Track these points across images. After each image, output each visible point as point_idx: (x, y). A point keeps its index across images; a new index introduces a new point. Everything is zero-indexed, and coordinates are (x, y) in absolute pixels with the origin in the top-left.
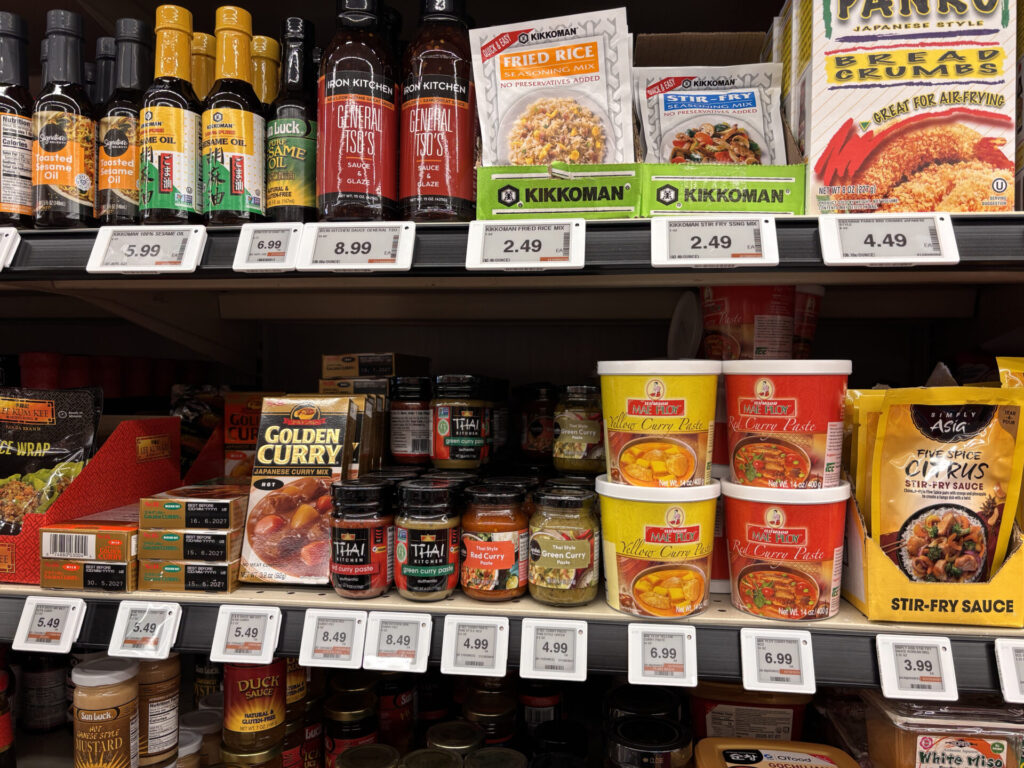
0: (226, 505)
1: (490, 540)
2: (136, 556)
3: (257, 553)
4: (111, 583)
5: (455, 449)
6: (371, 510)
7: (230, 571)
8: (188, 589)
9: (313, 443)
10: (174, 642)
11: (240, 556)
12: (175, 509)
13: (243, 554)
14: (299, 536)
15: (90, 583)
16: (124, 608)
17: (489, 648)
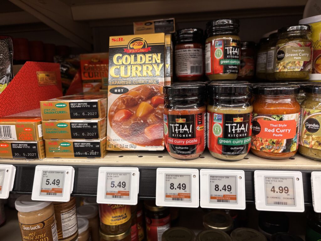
0: (96, 103)
1: (281, 119)
2: (42, 137)
3: (116, 133)
4: (29, 154)
5: (226, 67)
6: (192, 102)
7: (101, 145)
8: (76, 156)
9: (145, 64)
10: (72, 190)
11: (106, 135)
12: (63, 107)
13: (107, 134)
14: (142, 121)
15: (16, 154)
16: (38, 170)
17: (290, 192)
